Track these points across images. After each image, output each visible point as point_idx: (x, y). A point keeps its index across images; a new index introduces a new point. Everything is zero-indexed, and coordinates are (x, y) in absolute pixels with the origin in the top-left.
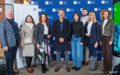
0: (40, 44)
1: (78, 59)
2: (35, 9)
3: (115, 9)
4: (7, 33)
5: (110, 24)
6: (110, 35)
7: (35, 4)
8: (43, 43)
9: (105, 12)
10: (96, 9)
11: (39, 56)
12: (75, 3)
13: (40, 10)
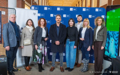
0: (38, 45)
1: (72, 61)
2: (35, 14)
3: (108, 17)
4: (10, 35)
5: (103, 30)
6: (102, 40)
7: (35, 9)
10: (90, 16)
12: (71, 9)
13: (39, 15)
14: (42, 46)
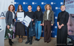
8: (12, 25)
9: (47, 5)
11: (9, 34)
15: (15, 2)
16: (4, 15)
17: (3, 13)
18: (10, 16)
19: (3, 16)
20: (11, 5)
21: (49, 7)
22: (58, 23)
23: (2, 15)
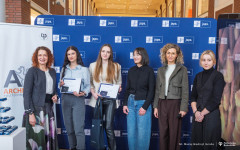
2: (44, 36)
8: (42, 113)
10: (180, 40)
11: (30, 140)
12: (134, 24)
13: (57, 38)
14: (45, 115)
15: (54, 33)
16: (17, 81)
17: (13, 73)
18: (37, 84)
19: (13, 82)
20: (39, 49)
21: (174, 56)
22: (194, 105)
23: (13, 79)
